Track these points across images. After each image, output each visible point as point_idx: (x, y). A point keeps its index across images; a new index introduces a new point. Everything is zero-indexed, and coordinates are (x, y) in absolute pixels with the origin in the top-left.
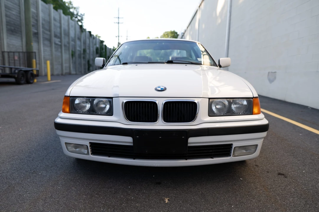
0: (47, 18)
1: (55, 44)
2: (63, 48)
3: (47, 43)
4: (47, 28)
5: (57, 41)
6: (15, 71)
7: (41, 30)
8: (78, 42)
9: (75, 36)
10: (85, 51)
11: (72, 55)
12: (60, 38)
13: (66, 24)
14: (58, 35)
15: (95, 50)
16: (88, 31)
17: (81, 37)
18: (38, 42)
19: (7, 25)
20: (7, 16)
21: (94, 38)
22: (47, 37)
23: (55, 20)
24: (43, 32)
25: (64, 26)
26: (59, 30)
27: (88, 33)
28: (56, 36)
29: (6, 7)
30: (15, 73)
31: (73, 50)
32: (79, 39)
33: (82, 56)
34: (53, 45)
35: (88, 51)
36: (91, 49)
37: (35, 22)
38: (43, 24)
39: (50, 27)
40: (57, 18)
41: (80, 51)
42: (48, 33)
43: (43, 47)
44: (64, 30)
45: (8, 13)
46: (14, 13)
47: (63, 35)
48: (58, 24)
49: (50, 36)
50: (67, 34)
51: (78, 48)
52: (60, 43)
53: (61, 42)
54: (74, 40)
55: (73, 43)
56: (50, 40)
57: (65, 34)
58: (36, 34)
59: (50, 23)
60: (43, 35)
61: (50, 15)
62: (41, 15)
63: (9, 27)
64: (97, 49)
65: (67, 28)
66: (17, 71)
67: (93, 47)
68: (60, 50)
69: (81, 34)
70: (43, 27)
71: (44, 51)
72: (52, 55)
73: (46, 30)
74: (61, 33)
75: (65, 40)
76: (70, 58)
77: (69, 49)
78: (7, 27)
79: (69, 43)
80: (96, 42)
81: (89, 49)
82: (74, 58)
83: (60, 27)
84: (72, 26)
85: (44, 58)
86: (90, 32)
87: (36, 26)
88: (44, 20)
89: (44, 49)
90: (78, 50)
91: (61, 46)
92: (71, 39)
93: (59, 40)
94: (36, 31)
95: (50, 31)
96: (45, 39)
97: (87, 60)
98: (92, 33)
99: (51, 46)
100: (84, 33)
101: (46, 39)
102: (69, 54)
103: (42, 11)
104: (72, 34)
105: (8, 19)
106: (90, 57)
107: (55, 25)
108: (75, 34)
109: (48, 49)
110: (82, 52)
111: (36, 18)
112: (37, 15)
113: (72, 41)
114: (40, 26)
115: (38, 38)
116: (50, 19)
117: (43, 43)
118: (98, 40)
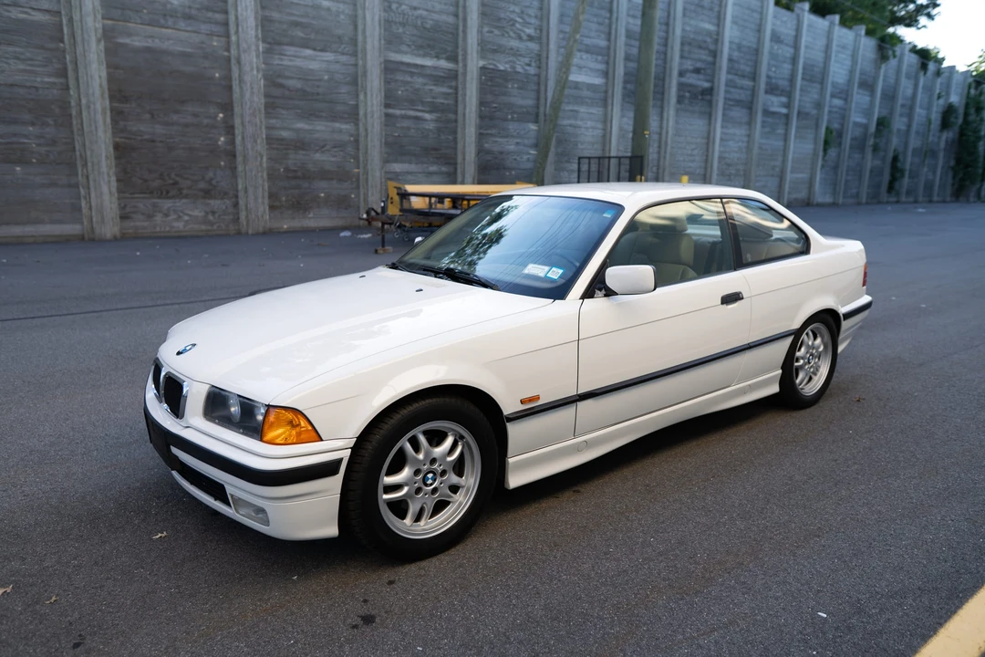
0: (750, 40)
1: (767, 113)
2: (794, 123)
3: (739, 113)
4: (746, 69)
5: (776, 104)
7: (723, 76)
8: (860, 98)
9: (850, 82)
10: (883, 124)
11: (826, 143)
12: (789, 94)
13: (822, 42)
14: (784, 84)
15: (936, 117)
17: (876, 78)
18: (709, 116)
19: (626, 83)
20: (628, 58)
21: (938, 73)
22: (743, 95)
23: (776, 38)
24: (729, 84)
25: (810, 52)
26: (787, 67)
27: (912, 57)
28: (772, 89)
29: (631, 35)
31: (835, 126)
32: (867, 85)
33: (871, 142)
34: (759, 118)
35: (898, 123)
36: (919, 112)
37: (710, 59)
38: (730, 60)
39: (756, 64)
40: (787, 31)
41: (866, 127)
42: (747, 83)
43: (723, 127)
44: (808, 68)
45: (633, 51)
47: (799, 83)
48: (788, 52)
49: (754, 92)
50: (817, 76)
51: (856, 117)
52: (784, 111)
53: (788, 106)
54: (844, 94)
55: (837, 102)
56: (750, 106)
57: (808, 79)
59: (757, 52)
60: (726, 92)
61: (760, 29)
62: (730, 33)
63: (629, 86)
64: (949, 112)
65: (818, 57)
67: (929, 108)
68: (781, 131)
69: (877, 69)
70: (731, 70)
71: (722, 139)
72: (749, 149)
73: (743, 76)
74: (792, 80)
75: (804, 98)
76: (815, 154)
77: (817, 126)
78: (624, 88)
79: (819, 105)
80: (948, 86)
81: (910, 115)
82: (832, 152)
83: (794, 60)
84: (844, 47)
85: (721, 158)
87: (709, 70)
88: (738, 47)
89: (722, 133)
90: (856, 124)
91: (787, 116)
92: (829, 91)
93: (784, 99)
94: (707, 85)
95: (754, 77)
96: (733, 103)
97: (891, 155)
98: (937, 56)
99: (750, 123)
100: (893, 62)
101: (738, 103)
102: (815, 143)
103: (734, 22)
104: (838, 72)
105: (631, 64)
106: (906, 145)
107: (773, 56)
108: (852, 72)
109: (740, 132)
110: (873, 128)
111: (712, 47)
112: (717, 38)
113: (833, 96)
114: (720, 68)
115: (710, 103)
116: (760, 41)
117: (724, 115)
118: (956, 79)
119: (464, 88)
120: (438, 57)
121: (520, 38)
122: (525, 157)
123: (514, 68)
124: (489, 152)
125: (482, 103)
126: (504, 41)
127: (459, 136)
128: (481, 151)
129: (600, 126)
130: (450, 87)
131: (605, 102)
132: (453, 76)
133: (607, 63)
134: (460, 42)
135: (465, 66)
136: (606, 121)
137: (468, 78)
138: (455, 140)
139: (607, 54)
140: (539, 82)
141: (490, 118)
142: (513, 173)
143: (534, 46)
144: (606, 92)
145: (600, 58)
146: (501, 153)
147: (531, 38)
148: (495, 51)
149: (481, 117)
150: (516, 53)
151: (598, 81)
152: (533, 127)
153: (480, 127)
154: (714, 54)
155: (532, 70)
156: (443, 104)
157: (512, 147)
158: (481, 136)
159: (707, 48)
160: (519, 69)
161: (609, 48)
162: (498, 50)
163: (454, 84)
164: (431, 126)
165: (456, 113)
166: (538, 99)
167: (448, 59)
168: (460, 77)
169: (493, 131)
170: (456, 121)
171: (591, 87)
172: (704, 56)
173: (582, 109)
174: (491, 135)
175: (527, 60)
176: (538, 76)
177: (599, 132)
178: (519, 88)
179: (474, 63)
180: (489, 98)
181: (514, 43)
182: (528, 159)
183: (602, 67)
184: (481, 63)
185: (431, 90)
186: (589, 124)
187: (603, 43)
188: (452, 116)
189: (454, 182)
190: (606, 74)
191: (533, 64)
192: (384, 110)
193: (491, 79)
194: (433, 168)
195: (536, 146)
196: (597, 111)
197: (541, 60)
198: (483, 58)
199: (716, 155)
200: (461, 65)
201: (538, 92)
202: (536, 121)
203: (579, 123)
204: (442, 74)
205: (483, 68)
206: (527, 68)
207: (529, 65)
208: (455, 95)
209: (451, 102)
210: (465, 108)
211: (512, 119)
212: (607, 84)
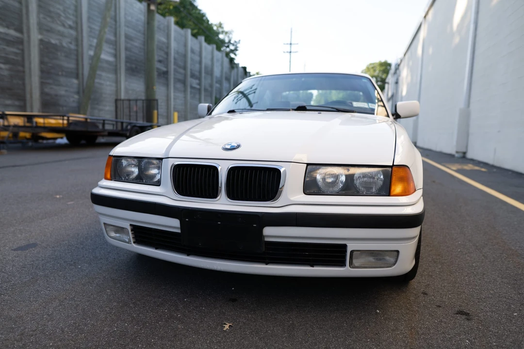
0: (182, 50)
1: (192, 87)
2: (203, 93)
3: (179, 86)
4: (181, 64)
5: (194, 82)
6: (127, 126)
7: (172, 67)
8: (226, 85)
9: (221, 76)
12: (199, 79)
13: (209, 57)
14: (197, 74)
16: (242, 67)
17: (230, 76)
18: (167, 85)
19: (126, 62)
20: (126, 49)
22: (180, 77)
23: (193, 51)
24: (175, 70)
25: (206, 60)
26: (197, 66)
27: (241, 70)
28: (193, 76)
29: (127, 37)
30: (127, 130)
31: (218, 96)
32: (228, 79)
34: (189, 89)
37: (165, 56)
38: (175, 59)
39: (185, 62)
40: (196, 48)
42: (182, 71)
43: (174, 92)
44: (206, 68)
45: (129, 45)
46: (136, 44)
47: (203, 74)
48: (197, 58)
49: (185, 75)
50: (210, 72)
52: (198, 87)
53: (200, 84)
54: (220, 82)
55: (218, 85)
56: (184, 82)
57: (206, 73)
58: (165, 74)
59: (185, 56)
60: (174, 74)
61: (185, 45)
62: (173, 45)
63: (128, 65)
65: (209, 63)
66: (129, 127)
68: (197, 96)
69: (231, 72)
70: (175, 64)
71: (174, 99)
72: (186, 104)
73: (180, 67)
74: (200, 72)
75: (206, 82)
77: (211, 96)
78: (126, 65)
79: (211, 86)
83: (200, 63)
84: (218, 60)
86: (245, 68)
87: (165, 61)
88: (177, 52)
89: (174, 95)
91: (200, 90)
92: (215, 80)
93: (197, 81)
94: (165, 69)
95: (185, 68)
96: (177, 80)
98: (248, 70)
99: (185, 91)
100: (235, 70)
101: (179, 81)
103: (175, 40)
104: (217, 72)
105: (128, 53)
107: (192, 59)
108: (222, 72)
109: (181, 95)
111: (166, 50)
112: (168, 46)
113: (216, 82)
114: (171, 61)
115: (167, 79)
116: (186, 51)
117: (174, 86)
119: (29, 51)
120: (8, 27)
121: (64, 26)
122: (72, 99)
123: (61, 43)
124: (47, 94)
125: (42, 62)
126: (54, 26)
127: (27, 81)
128: (43, 93)
129: (114, 85)
130: (18, 49)
131: (116, 71)
132: (20, 42)
133: (116, 50)
134: (25, 21)
135: (29, 37)
136: (117, 82)
137: (32, 44)
138: (24, 84)
139: (115, 44)
140: (78, 56)
141: (47, 73)
142: (65, 108)
143: (73, 32)
144: (116, 66)
145: (111, 46)
146: (56, 95)
147: (71, 27)
148: (48, 31)
149: (42, 71)
150: (62, 35)
151: (111, 59)
152: (75, 81)
153: (41, 78)
154: (167, 54)
155: (73, 47)
156: (13, 59)
157: (63, 93)
158: (42, 84)
159: (163, 50)
160: (64, 44)
161: (116, 42)
162: (50, 31)
163: (21, 47)
164: (6, 73)
165: (23, 66)
166: (77, 64)
167: (16, 30)
168: (26, 43)
169: (50, 81)
170: (24, 72)
171: (107, 62)
172: (162, 54)
173: (104, 74)
174: (49, 84)
175: (69, 40)
176: (77, 51)
177: (114, 88)
178: (66, 56)
179: (35, 36)
180: (46, 60)
181: (61, 28)
182: (74, 101)
183: (113, 51)
184: (40, 37)
185: (4, 49)
186: (108, 83)
187: (112, 38)
188: (20, 68)
189: (25, 111)
190: (115, 56)
191: (73, 43)
193: (47, 49)
194: (8, 102)
195: (78, 93)
196: (112, 76)
197: (78, 41)
198: (41, 33)
199: (172, 106)
200: (26, 35)
201: (77, 60)
202: (77, 77)
203: (102, 82)
204: (12, 39)
205: (41, 40)
206: (70, 45)
207: (71, 43)
208: (23, 55)
209: (19, 58)
210: (30, 63)
211: (62, 75)
212: (116, 61)
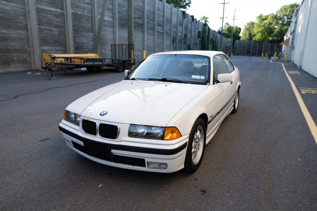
0: (152, 9)
1: (158, 32)
2: (165, 35)
3: (151, 32)
4: (151, 18)
5: (160, 29)
7: (146, 20)
8: (180, 28)
9: (177, 23)
10: (185, 36)
11: (173, 41)
12: (163, 26)
13: (169, 12)
14: (161, 23)
15: (197, 34)
16: (191, 16)
17: (183, 23)
18: (143, 32)
19: (119, 20)
20: (119, 13)
21: (196, 22)
22: (151, 26)
23: (159, 10)
24: (148, 23)
25: (167, 14)
26: (162, 18)
27: (190, 18)
28: (159, 25)
29: (119, 5)
31: (175, 36)
32: (181, 25)
33: (183, 41)
34: (156, 33)
35: (189, 36)
36: (193, 33)
37: (142, 14)
38: (147, 15)
39: (154, 17)
40: (161, 7)
41: (181, 37)
42: (152, 22)
43: (147, 36)
44: (167, 19)
45: (120, 10)
46: (125, 9)
47: (165, 23)
48: (162, 14)
49: (154, 25)
50: (170, 22)
51: (179, 34)
52: (162, 31)
53: (163, 30)
54: (176, 27)
55: (175, 29)
56: (153, 29)
57: (167, 22)
58: (141, 26)
59: (154, 13)
60: (147, 25)
61: (154, 6)
62: (147, 7)
63: (120, 22)
64: (199, 33)
65: (169, 16)
67: (195, 32)
68: (162, 37)
69: (183, 20)
70: (148, 18)
71: (147, 40)
72: (154, 42)
73: (151, 20)
74: (163, 22)
75: (167, 28)
76: (170, 44)
77: (170, 37)
78: (119, 22)
79: (170, 30)
80: (198, 26)
81: (191, 34)
82: (175, 44)
83: (163, 16)
84: (175, 13)
85: (147, 45)
86: (192, 17)
87: (142, 18)
88: (149, 11)
89: (147, 38)
90: (179, 36)
91: (163, 33)
92: (172, 26)
93: (162, 28)
94: (142, 22)
95: (154, 21)
96: (149, 28)
97: (188, 45)
98: (195, 18)
99: (154, 35)
100: (186, 18)
101: (150, 28)
102: (170, 41)
103: (148, 4)
104: (174, 21)
105: (120, 15)
106: (191, 42)
107: (158, 15)
108: (177, 21)
109: (151, 37)
110: (183, 37)
111: (142, 11)
112: (143, 8)
113: (173, 27)
114: (145, 17)
115: (143, 28)
116: (154, 9)
117: (147, 32)
118: (200, 24)
119: (67, 19)
120: (56, 8)
121: (85, 3)
122: (90, 44)
123: (83, 14)
124: (77, 43)
125: (74, 25)
126: (79, 4)
127: (67, 36)
128: (75, 42)
129: (112, 34)
130: (62, 19)
131: (113, 26)
132: (62, 15)
133: (113, 14)
134: (64, 3)
135: (67, 12)
136: (114, 33)
137: (68, 15)
138: (65, 38)
139: (113, 11)
140: (92, 19)
141: (77, 31)
142: (86, 50)
143: (89, 6)
144: (113, 23)
145: (110, 12)
146: (82, 43)
147: (88, 4)
148: (76, 7)
149: (74, 30)
150: (84, 8)
151: (111, 19)
152: (92, 34)
153: (74, 34)
154: (143, 13)
155: (89, 15)
156: (60, 25)
157: (85, 41)
158: (74, 37)
159: (141, 11)
160: (85, 14)
161: (113, 9)
162: (77, 7)
163: (63, 18)
164: (56, 33)
165: (65, 28)
166: (92, 24)
167: (60, 9)
168: (65, 15)
169: (78, 35)
170: (65, 31)
171: (109, 21)
172: (140, 13)
173: (107, 29)
174: (78, 37)
175: (88, 11)
176: (92, 16)
177: (112, 36)
178: (86, 21)
179: (70, 11)
180: (76, 23)
181: (83, 5)
182: (91, 45)
183: (111, 15)
184: (72, 11)
185: (55, 20)
186: (109, 34)
187: (111, 7)
188: (63, 30)
189: (66, 53)
190: (113, 17)
191: (90, 13)
192: (38, 27)
193: (76, 17)
194: (58, 48)
195: (93, 41)
196: (111, 29)
197: (92, 11)
198: (73, 9)
199: (146, 44)
200: (65, 11)
201: (92, 22)
202: (92, 32)
203: (106, 33)
204: (59, 14)
205: (73, 13)
206: (88, 14)
207: (88, 13)
208: (64, 22)
209: (63, 24)
210: (68, 27)
211: (84, 31)
212: (113, 20)
